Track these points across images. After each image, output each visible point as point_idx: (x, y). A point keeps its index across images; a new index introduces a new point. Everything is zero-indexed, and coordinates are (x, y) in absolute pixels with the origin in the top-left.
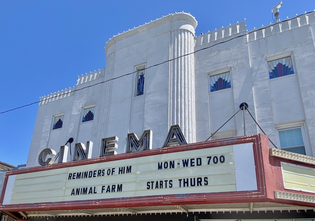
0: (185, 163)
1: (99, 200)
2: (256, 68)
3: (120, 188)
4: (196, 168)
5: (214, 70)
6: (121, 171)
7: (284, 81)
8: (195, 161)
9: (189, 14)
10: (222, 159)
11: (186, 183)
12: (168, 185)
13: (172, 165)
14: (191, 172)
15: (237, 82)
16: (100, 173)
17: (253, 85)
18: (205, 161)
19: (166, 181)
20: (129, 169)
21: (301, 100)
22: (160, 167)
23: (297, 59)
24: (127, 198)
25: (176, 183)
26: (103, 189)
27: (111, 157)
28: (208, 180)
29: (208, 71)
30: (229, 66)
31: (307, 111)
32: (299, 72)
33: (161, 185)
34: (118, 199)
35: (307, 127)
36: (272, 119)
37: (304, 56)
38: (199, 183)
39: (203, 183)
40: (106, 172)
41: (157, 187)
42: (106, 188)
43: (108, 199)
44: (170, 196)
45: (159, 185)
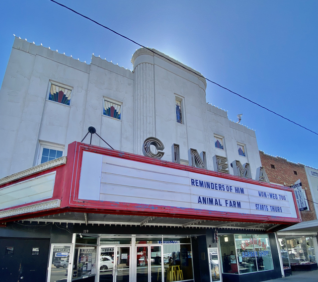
3: (239, 205)
6: (237, 190)
11: (273, 208)
12: (266, 208)
16: (221, 187)
20: (242, 191)
39: (280, 210)
40: (225, 188)
41: (261, 209)
42: (229, 202)
43: (233, 213)
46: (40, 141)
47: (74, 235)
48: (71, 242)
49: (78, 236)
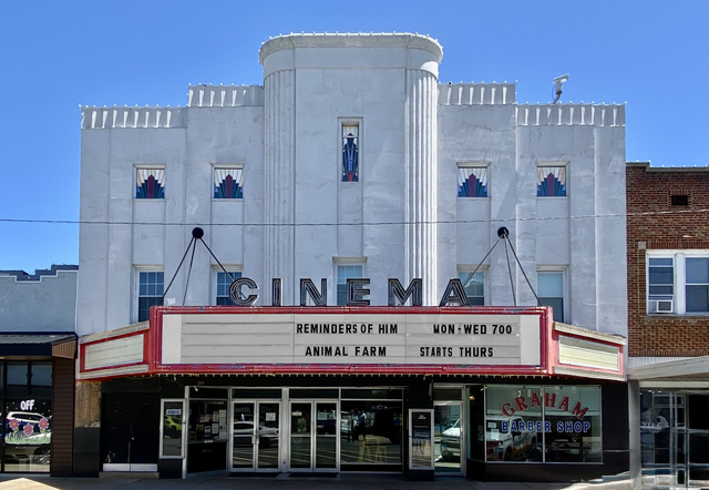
0: (468, 329)
1: (354, 365)
2: (522, 174)
3: (383, 351)
4: (480, 336)
5: (465, 159)
6: (382, 329)
7: (553, 202)
8: (479, 328)
9: (436, 41)
10: (509, 329)
11: (468, 352)
12: (447, 353)
13: (452, 329)
14: (474, 341)
15: (498, 191)
16: (350, 328)
17: (517, 201)
18: (490, 330)
19: (444, 348)
20: (394, 329)
21: (570, 237)
22: (436, 331)
23: (572, 175)
24: (394, 365)
25: (456, 352)
26: (357, 351)
27: (366, 308)
28: (493, 351)
29: (457, 160)
30: (488, 160)
31: (574, 255)
32: (572, 196)
33: (438, 352)
34: (382, 365)
35: (570, 277)
36: (533, 258)
37: (582, 174)
38: (483, 353)
39: (487, 353)
40: (359, 328)
41: (433, 354)
42: (362, 350)
43: (366, 365)
44: (450, 365)
45: (437, 352)
46: (134, 265)
47: (187, 388)
48: (183, 397)
49: (192, 390)
